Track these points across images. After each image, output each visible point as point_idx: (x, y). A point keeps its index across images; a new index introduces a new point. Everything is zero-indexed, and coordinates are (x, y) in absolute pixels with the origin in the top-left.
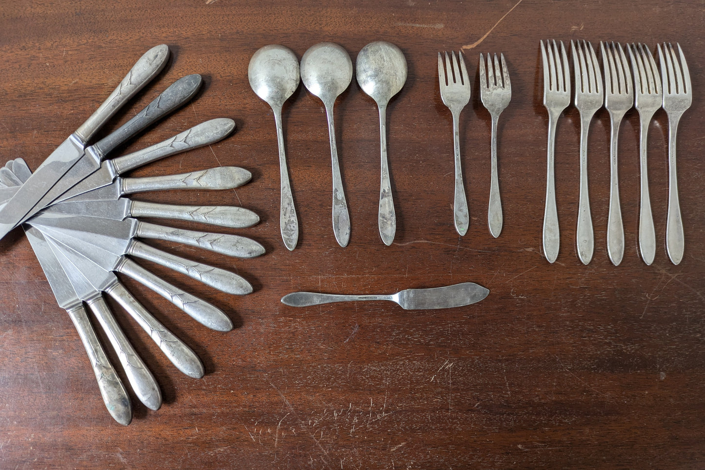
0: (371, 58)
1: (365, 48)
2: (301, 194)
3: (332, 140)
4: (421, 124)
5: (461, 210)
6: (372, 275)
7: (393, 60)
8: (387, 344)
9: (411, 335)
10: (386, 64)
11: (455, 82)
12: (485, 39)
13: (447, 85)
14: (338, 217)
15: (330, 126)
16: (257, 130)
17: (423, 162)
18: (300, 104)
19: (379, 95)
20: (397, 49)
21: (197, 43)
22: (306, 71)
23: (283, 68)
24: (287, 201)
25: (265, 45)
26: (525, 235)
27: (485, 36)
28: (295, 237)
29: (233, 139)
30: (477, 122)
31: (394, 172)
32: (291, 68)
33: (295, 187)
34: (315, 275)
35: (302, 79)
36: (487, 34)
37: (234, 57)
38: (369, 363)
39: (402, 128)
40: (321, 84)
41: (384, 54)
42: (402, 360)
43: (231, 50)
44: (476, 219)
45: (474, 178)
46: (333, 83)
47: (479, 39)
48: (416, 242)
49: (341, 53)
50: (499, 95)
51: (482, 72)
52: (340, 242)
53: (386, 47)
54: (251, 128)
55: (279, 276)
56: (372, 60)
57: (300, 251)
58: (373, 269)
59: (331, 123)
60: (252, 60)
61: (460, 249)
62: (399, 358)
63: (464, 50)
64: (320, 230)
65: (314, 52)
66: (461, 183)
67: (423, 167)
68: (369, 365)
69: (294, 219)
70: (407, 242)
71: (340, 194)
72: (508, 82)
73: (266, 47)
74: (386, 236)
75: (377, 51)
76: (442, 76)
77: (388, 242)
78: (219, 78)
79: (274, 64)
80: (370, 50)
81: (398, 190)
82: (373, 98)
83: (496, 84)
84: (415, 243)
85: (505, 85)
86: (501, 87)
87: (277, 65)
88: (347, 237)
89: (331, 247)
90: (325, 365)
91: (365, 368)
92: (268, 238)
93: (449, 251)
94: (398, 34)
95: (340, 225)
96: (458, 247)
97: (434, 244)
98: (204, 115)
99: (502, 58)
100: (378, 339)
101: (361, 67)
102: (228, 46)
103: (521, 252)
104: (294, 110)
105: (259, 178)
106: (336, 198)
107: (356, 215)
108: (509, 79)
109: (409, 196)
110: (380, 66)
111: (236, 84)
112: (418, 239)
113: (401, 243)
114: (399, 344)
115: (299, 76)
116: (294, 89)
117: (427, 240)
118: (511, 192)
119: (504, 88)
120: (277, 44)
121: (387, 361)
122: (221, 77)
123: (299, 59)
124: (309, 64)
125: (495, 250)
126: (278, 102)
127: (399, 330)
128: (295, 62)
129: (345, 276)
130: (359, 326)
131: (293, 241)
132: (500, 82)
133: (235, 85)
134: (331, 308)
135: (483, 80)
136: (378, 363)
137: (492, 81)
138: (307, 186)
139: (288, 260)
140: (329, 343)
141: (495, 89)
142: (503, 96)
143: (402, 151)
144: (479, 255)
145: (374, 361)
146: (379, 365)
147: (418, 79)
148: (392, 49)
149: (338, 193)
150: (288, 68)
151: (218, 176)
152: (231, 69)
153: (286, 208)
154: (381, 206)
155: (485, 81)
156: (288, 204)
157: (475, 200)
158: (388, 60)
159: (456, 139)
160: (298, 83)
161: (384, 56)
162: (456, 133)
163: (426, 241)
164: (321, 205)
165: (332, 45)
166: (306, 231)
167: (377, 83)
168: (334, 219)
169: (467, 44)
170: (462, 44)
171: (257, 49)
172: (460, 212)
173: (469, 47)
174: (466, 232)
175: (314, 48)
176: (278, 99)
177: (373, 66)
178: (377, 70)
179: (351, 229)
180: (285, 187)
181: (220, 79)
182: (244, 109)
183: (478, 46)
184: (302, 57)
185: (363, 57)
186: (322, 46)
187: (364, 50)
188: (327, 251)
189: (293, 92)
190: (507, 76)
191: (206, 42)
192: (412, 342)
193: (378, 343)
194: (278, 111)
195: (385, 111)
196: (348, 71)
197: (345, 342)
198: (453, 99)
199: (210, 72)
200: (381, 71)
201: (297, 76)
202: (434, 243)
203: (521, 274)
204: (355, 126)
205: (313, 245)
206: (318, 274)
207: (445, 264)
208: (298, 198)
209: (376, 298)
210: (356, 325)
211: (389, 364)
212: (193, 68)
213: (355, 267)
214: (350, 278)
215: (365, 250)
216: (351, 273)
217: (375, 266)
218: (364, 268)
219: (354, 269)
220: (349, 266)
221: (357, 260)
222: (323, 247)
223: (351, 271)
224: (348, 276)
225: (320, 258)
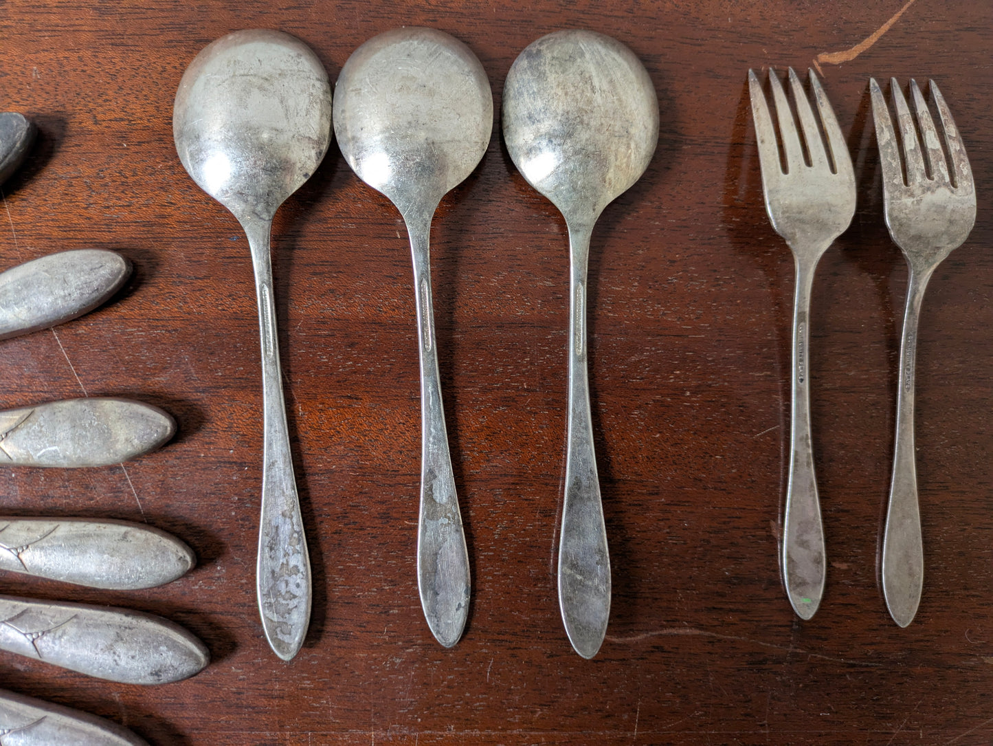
0: (552, 78)
1: (533, 48)
2: (324, 479)
3: (424, 326)
4: (692, 279)
5: (803, 544)
6: (532, 730)
7: (620, 90)
10: (598, 99)
11: (808, 162)
12: (885, 35)
13: (785, 169)
14: (436, 554)
15: (420, 282)
16: (199, 283)
17: (694, 393)
18: (330, 209)
19: (575, 196)
20: (631, 57)
21: (27, 17)
22: (347, 114)
23: (276, 101)
24: (280, 505)
25: (232, 30)
26: (984, 616)
27: (885, 28)
28: (299, 618)
29: (123, 309)
30: (860, 283)
31: (608, 421)
32: (304, 101)
33: (308, 461)
34: (358, 727)
35: (338, 138)
36: (891, 21)
37: (138, 63)
39: (634, 290)
40: (395, 155)
41: (592, 69)
43: (130, 42)
44: (844, 566)
45: (842, 446)
46: (431, 156)
47: (866, 34)
48: (665, 632)
49: (461, 61)
50: (940, 209)
51: (885, 137)
52: (438, 632)
53: (600, 47)
54: (179, 276)
55: (251, 729)
56: (554, 85)
57: (317, 652)
58: (534, 712)
59: (422, 274)
60: (189, 73)
61: (794, 655)
63: (824, 65)
64: (381, 590)
65: (378, 55)
66: (808, 464)
67: (692, 407)
69: (299, 560)
70: (640, 631)
71: (444, 488)
72: (964, 169)
73: (231, 37)
74: (580, 628)
75: (572, 59)
76: (767, 145)
77: (587, 650)
78: (89, 124)
79: (247, 91)
80: (549, 56)
81: (618, 476)
82: (554, 200)
83: (928, 173)
84: (665, 636)
85: (957, 178)
86: (945, 185)
87: (256, 91)
88: (460, 618)
89: (410, 643)
92: (222, 613)
93: (764, 661)
94: (630, 11)
95: (440, 580)
96: (791, 649)
97: (719, 641)
98: (40, 237)
99: (937, 93)
101: (521, 106)
102: (120, 30)
103: (972, 668)
104: (312, 228)
105: (198, 429)
106: (430, 497)
107: (488, 548)
108: (966, 159)
109: (651, 494)
110: (580, 105)
111: (139, 144)
112: (672, 623)
115: (328, 127)
116: (312, 166)
117: (700, 626)
118: (947, 488)
119: (955, 187)
120: (267, 28)
122: (96, 123)
123: (332, 75)
124: (358, 91)
125: (894, 662)
126: (259, 208)
128: (318, 84)
129: (451, 731)
131: (293, 632)
132: (941, 169)
133: (133, 149)
135: (888, 160)
137: (916, 164)
138: (343, 457)
139: (278, 679)
141: (928, 189)
142: (953, 211)
143: (633, 359)
144: (851, 673)
147: (685, 147)
148: (614, 55)
149: (436, 484)
150: (291, 103)
151: (63, 432)
152: (127, 98)
153: (277, 530)
155: (896, 163)
156: (283, 515)
157: (843, 511)
158: (606, 86)
159: (800, 334)
160: (325, 147)
161: (594, 74)
162: (801, 315)
163: (697, 632)
164: (385, 517)
165: (432, 36)
166: (336, 593)
167: (567, 160)
168: (423, 561)
169: (830, 49)
170: (816, 50)
171: (208, 41)
172: (801, 549)
173: (837, 58)
174: (815, 608)
175: (376, 43)
176: (257, 197)
177: (560, 106)
178: (571, 116)
179: (474, 591)
180: (273, 464)
181: (95, 128)
182: (161, 221)
183: (861, 56)
184: (340, 68)
185: (527, 76)
186: (403, 39)
187: (530, 55)
188: (397, 656)
189: (306, 175)
190: (960, 151)
191: (52, 17)
194: (260, 231)
195: (587, 243)
196: (479, 119)
198: (801, 216)
199: (63, 106)
200: (582, 122)
201: (321, 127)
202: (721, 636)
203: (969, 732)
204: (494, 282)
205: (356, 638)
206: (368, 725)
207: (750, 701)
208: (315, 494)
212: (11, 91)
213: (480, 706)
214: (465, 740)
215: (513, 656)
216: (468, 723)
217: (541, 705)
218: (508, 710)
219: (478, 710)
220: (462, 702)
221: (487, 684)
222: (386, 643)
223: (469, 718)
224: (458, 733)
225: (377, 676)
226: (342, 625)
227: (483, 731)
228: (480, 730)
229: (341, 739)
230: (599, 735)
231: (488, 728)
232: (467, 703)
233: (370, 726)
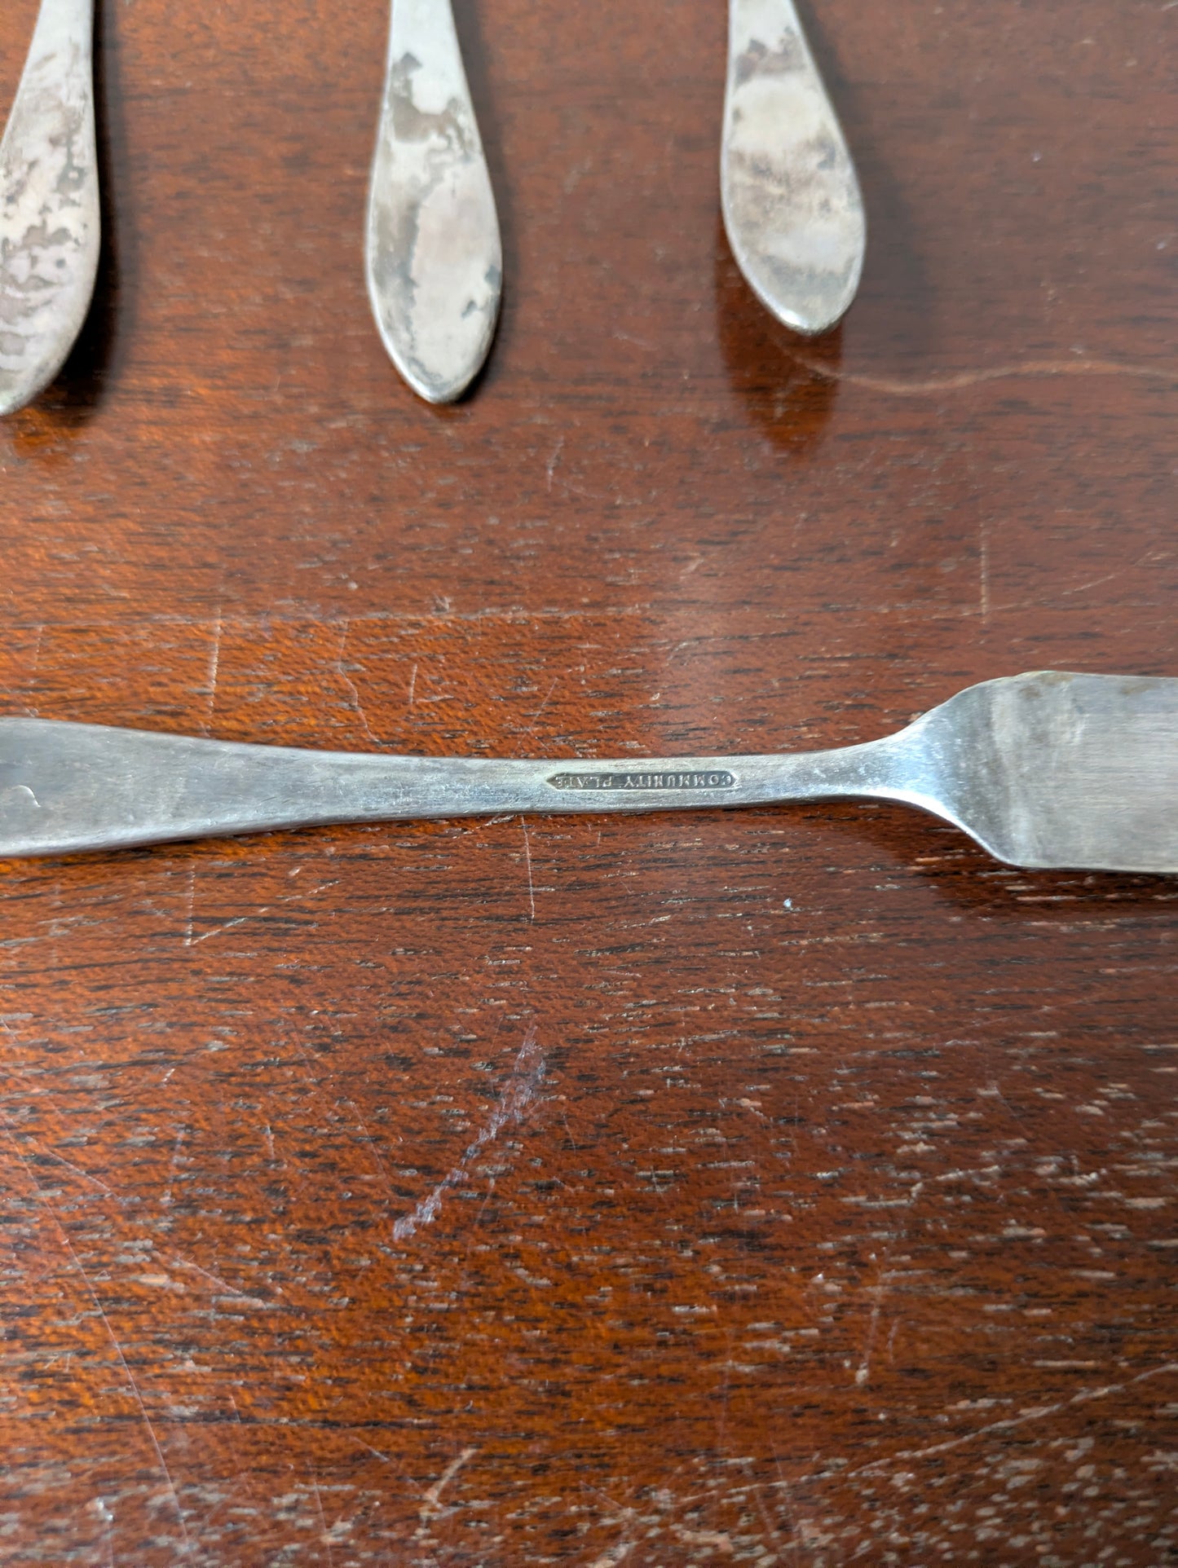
8: (852, 1255)
9: (1095, 1157)
24: (51, 124)
34: (179, 605)
38: (659, 1473)
42: (1018, 1442)
48: (1027, 369)
58: (681, 560)
62: (993, 1415)
64: (274, 300)
68: (663, 1497)
71: (436, 82)
84: (1027, 378)
88: (473, 332)
90: (167, 1495)
91: (614, 1534)
95: (422, 260)
100: (748, 1199)
106: (405, 104)
112: (1042, 348)
113: (905, 374)
114: (975, 1251)
117: (1119, 356)
121: (860, 1457)
127: (968, 1101)
129: (446, 612)
130: (557, 1059)
134: (291, 885)
136: (762, 1472)
140: (229, 1241)
145: (711, 1453)
146: (770, 1495)
149: (419, 77)
153: (32, 165)
154: (737, 115)
163: (1112, 367)
188: (304, 437)
192: (1118, 1231)
193: (753, 1238)
197: (399, 1229)
205: (197, 401)
206: (208, 603)
209: (722, 778)
210: (529, 1048)
211: (885, 1495)
213: (527, 546)
214: (484, 634)
215: (617, 429)
216: (496, 590)
217: (702, 542)
218: (607, 556)
219: (524, 558)
220: (476, 539)
221: (547, 496)
222: (277, 410)
223: (497, 577)
224: (463, 616)
225: (245, 485)
226: (167, 375)
227: (537, 608)
228: (527, 607)
229: (126, 638)
230: (877, 614)
231: (551, 602)
232: (491, 542)
233: (212, 604)
